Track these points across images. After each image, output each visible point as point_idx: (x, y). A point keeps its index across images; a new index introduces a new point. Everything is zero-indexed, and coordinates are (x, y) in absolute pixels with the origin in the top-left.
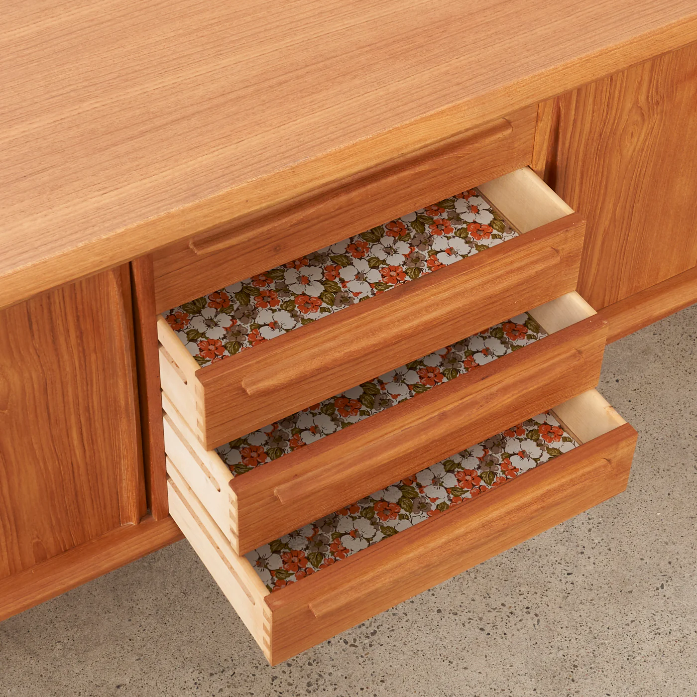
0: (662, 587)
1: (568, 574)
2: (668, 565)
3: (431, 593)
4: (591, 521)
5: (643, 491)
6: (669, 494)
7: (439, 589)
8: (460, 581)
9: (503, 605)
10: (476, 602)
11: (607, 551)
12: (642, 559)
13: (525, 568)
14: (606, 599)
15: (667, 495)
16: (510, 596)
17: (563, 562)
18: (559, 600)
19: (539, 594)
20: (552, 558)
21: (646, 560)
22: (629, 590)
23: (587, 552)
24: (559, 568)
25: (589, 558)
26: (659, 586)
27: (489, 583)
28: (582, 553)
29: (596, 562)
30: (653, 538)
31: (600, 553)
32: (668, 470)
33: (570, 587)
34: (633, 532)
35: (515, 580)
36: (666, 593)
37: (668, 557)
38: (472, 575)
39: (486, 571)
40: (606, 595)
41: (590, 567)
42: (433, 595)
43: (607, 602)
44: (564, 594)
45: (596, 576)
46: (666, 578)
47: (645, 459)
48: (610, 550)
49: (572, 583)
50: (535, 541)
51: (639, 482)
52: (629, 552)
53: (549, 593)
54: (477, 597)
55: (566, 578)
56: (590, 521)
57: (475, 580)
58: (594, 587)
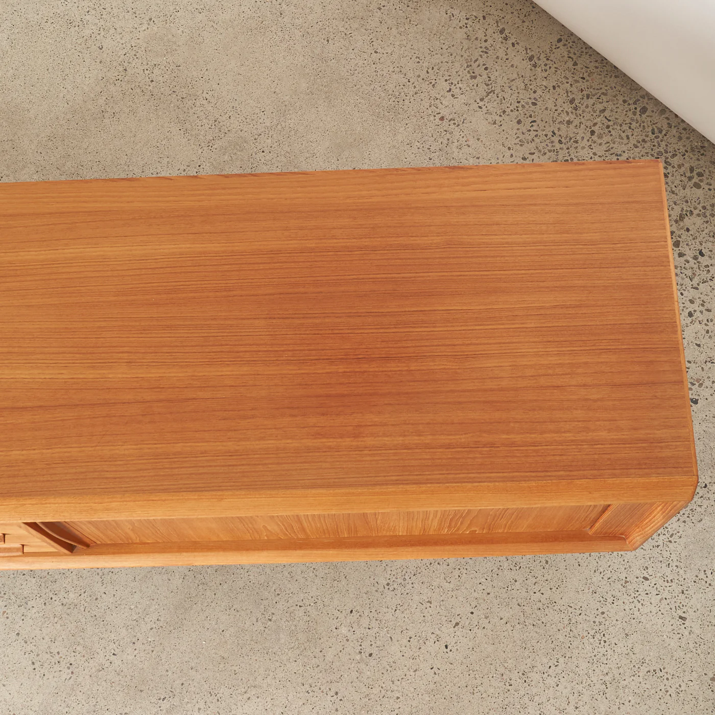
0: (164, 699)
1: (114, 654)
2: (180, 685)
3: (23, 618)
4: (158, 622)
5: (209, 618)
6: (223, 631)
7: (29, 617)
8: (46, 619)
9: (58, 653)
10: (44, 641)
11: (150, 652)
12: (167, 671)
13: (91, 633)
14: (123, 686)
15: (221, 631)
16: (67, 649)
17: (117, 643)
18: (94, 669)
19: (85, 658)
20: (112, 636)
21: (170, 673)
22: (142, 689)
23: (138, 645)
24: (112, 646)
25: (135, 650)
26: (163, 697)
27: (62, 632)
28: (134, 643)
29: (138, 656)
30: (187, 659)
31: (145, 651)
32: (238, 611)
33: (107, 665)
34: (177, 647)
35: (78, 639)
36: (163, 705)
37: (184, 679)
38: (56, 619)
39: (66, 621)
40: (125, 684)
41: (131, 657)
42: (23, 620)
43: (122, 689)
44: (100, 667)
45: (130, 665)
46: (171, 694)
47: (230, 594)
48: (153, 651)
49: (111, 663)
50: (112, 617)
51: (211, 610)
52: (163, 661)
53: (91, 661)
54: (47, 638)
55: (110, 656)
56: (156, 622)
57: (55, 624)
58: (122, 674)
